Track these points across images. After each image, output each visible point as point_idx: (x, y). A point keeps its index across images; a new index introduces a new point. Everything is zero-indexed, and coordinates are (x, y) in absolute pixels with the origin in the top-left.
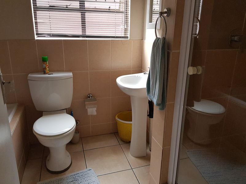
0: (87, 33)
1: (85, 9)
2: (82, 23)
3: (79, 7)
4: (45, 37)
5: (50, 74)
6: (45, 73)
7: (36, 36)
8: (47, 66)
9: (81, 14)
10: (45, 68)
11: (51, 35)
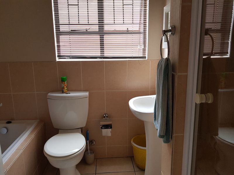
0: (105, 54)
1: (104, 32)
2: (101, 45)
3: (98, 30)
4: (65, 58)
5: (67, 93)
6: (63, 92)
7: (57, 58)
8: (65, 86)
9: (99, 36)
10: (63, 88)
11: (70, 57)
